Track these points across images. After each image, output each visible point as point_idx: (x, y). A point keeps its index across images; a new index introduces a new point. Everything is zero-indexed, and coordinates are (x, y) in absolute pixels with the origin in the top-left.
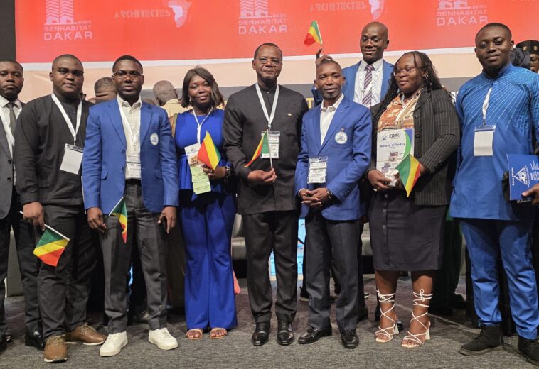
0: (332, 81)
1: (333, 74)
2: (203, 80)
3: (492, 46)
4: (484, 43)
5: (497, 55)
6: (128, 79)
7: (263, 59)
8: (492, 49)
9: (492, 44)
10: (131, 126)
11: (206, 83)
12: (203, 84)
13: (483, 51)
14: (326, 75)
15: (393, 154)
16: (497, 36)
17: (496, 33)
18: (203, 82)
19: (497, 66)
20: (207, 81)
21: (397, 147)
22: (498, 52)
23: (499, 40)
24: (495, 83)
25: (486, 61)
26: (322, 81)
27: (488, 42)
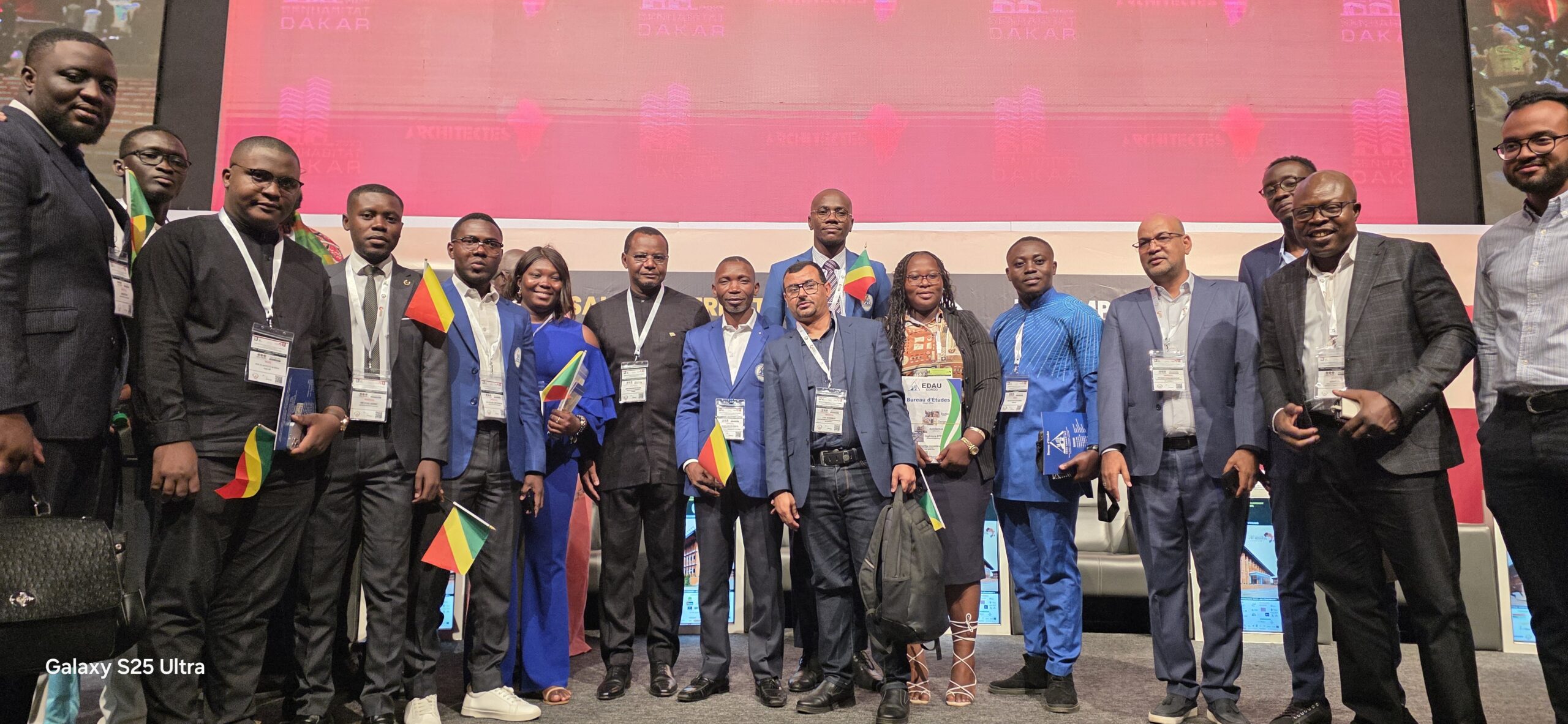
0: (738, 287)
1: (740, 278)
2: (554, 270)
3: (1031, 266)
4: (1020, 261)
5: (1038, 279)
6: (480, 250)
7: (640, 256)
8: (1031, 269)
9: (1030, 262)
10: (484, 330)
11: (556, 275)
12: (550, 276)
13: (1019, 272)
14: (729, 279)
15: (929, 414)
16: (1036, 253)
17: (1036, 250)
18: (553, 273)
19: (1038, 292)
20: (559, 272)
21: (936, 403)
22: (1039, 274)
23: (1040, 258)
24: (1030, 316)
25: (1023, 286)
26: (722, 287)
27: (1025, 259)
